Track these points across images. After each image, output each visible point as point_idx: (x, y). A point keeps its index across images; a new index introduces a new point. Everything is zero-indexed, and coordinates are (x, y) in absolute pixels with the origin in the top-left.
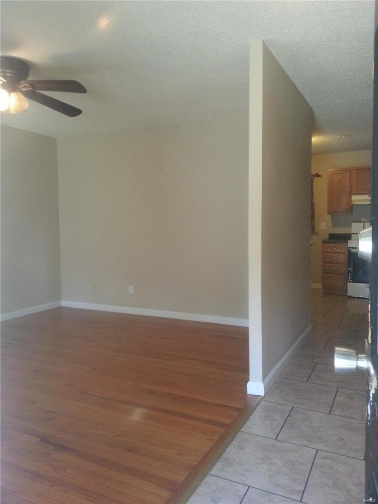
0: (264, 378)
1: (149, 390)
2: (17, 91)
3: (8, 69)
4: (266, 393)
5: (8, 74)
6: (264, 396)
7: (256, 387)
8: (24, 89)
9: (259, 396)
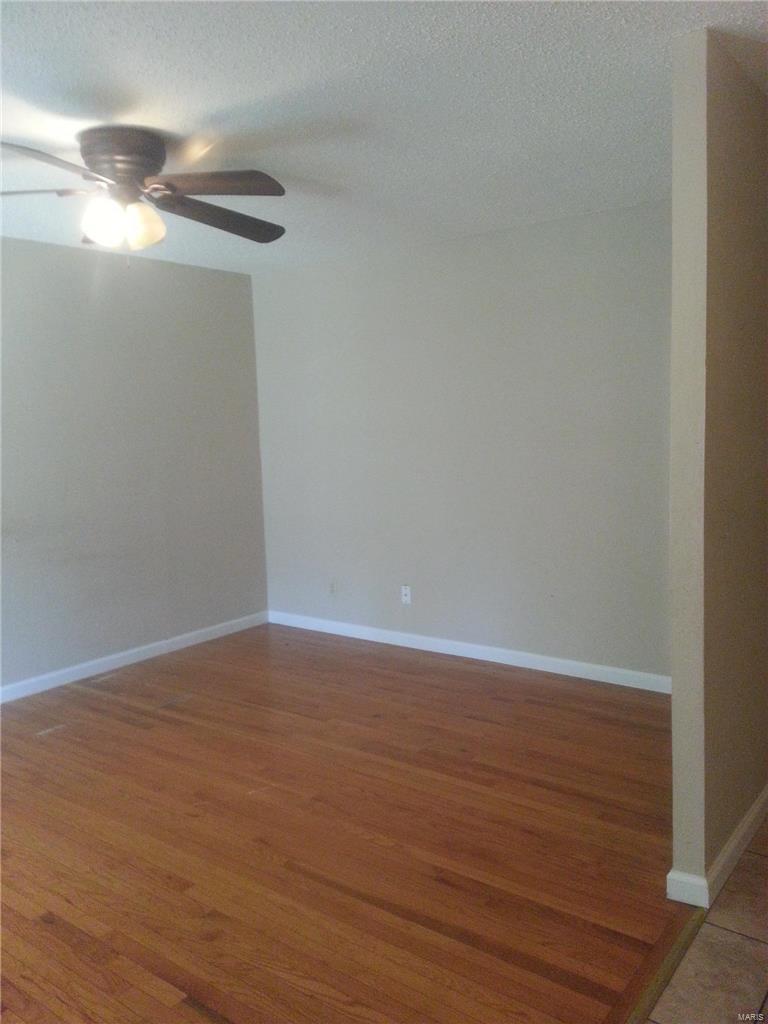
0: (708, 866)
1: (436, 868)
2: (140, 201)
3: (119, 154)
4: (715, 903)
5: (119, 166)
6: (709, 910)
7: (688, 884)
8: (156, 195)
9: (696, 907)
